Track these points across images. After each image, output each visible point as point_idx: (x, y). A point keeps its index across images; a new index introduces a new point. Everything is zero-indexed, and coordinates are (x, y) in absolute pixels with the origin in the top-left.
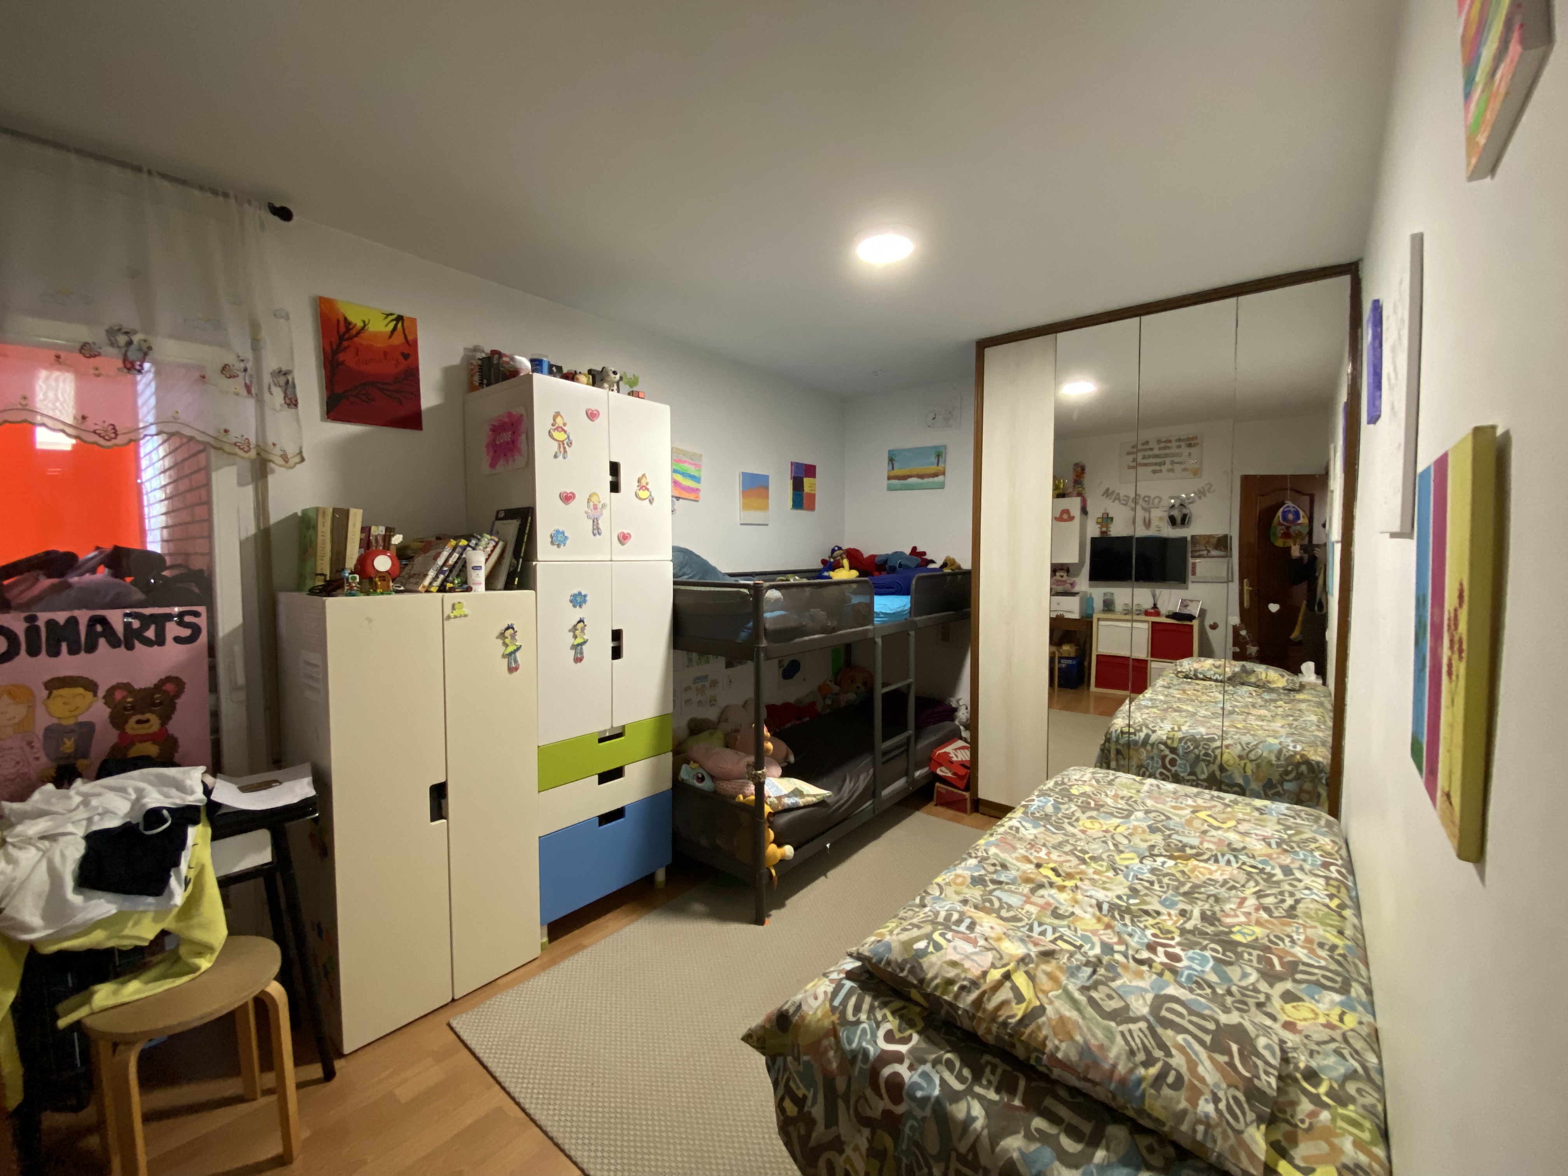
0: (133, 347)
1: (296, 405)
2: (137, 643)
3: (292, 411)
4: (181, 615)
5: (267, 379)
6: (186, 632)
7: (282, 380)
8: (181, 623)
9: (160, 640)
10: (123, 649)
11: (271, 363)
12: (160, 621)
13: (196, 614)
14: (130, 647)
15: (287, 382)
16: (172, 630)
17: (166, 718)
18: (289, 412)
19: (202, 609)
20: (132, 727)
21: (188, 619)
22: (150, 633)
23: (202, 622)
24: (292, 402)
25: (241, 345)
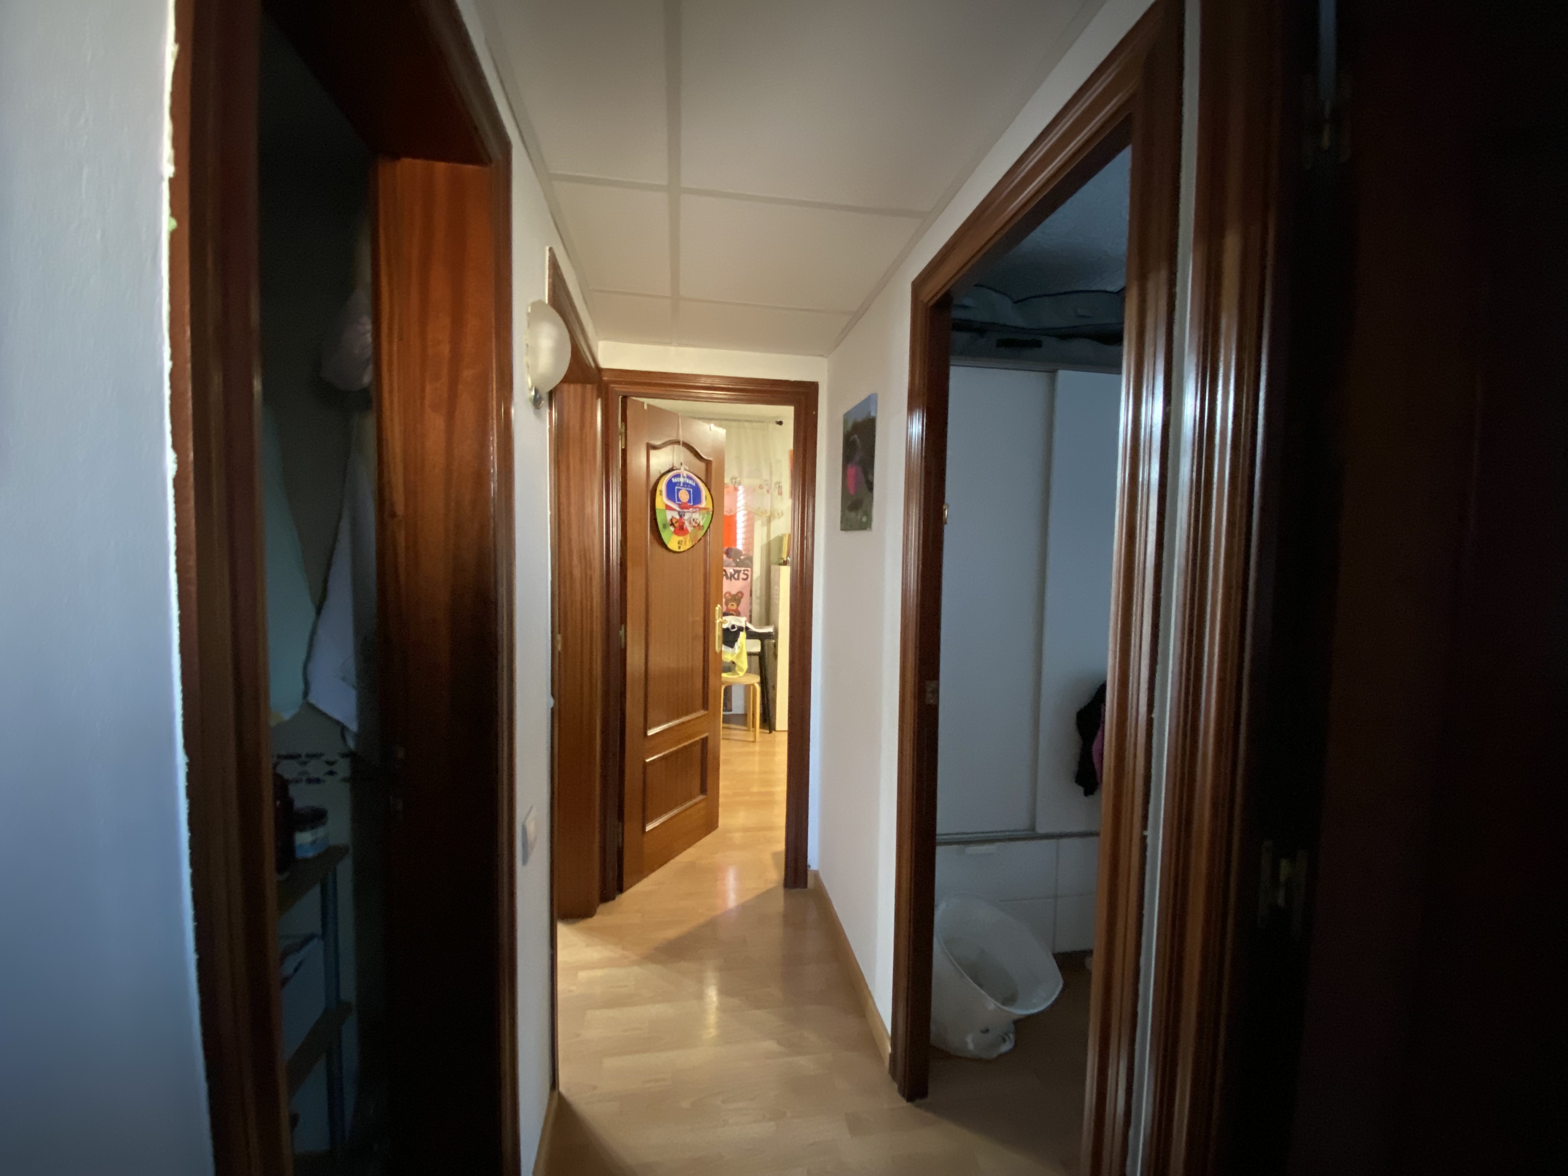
0: (737, 483)
1: (781, 494)
2: (732, 579)
3: (780, 496)
4: (744, 571)
5: (773, 486)
6: (745, 577)
7: (777, 486)
8: (744, 574)
9: (738, 579)
10: (729, 580)
11: (775, 479)
12: (739, 572)
13: (748, 571)
14: (731, 580)
15: (779, 486)
16: (742, 576)
17: (738, 605)
18: (779, 497)
19: (749, 569)
20: (729, 606)
21: (746, 572)
22: (736, 576)
23: (749, 573)
24: (780, 493)
25: (766, 476)
